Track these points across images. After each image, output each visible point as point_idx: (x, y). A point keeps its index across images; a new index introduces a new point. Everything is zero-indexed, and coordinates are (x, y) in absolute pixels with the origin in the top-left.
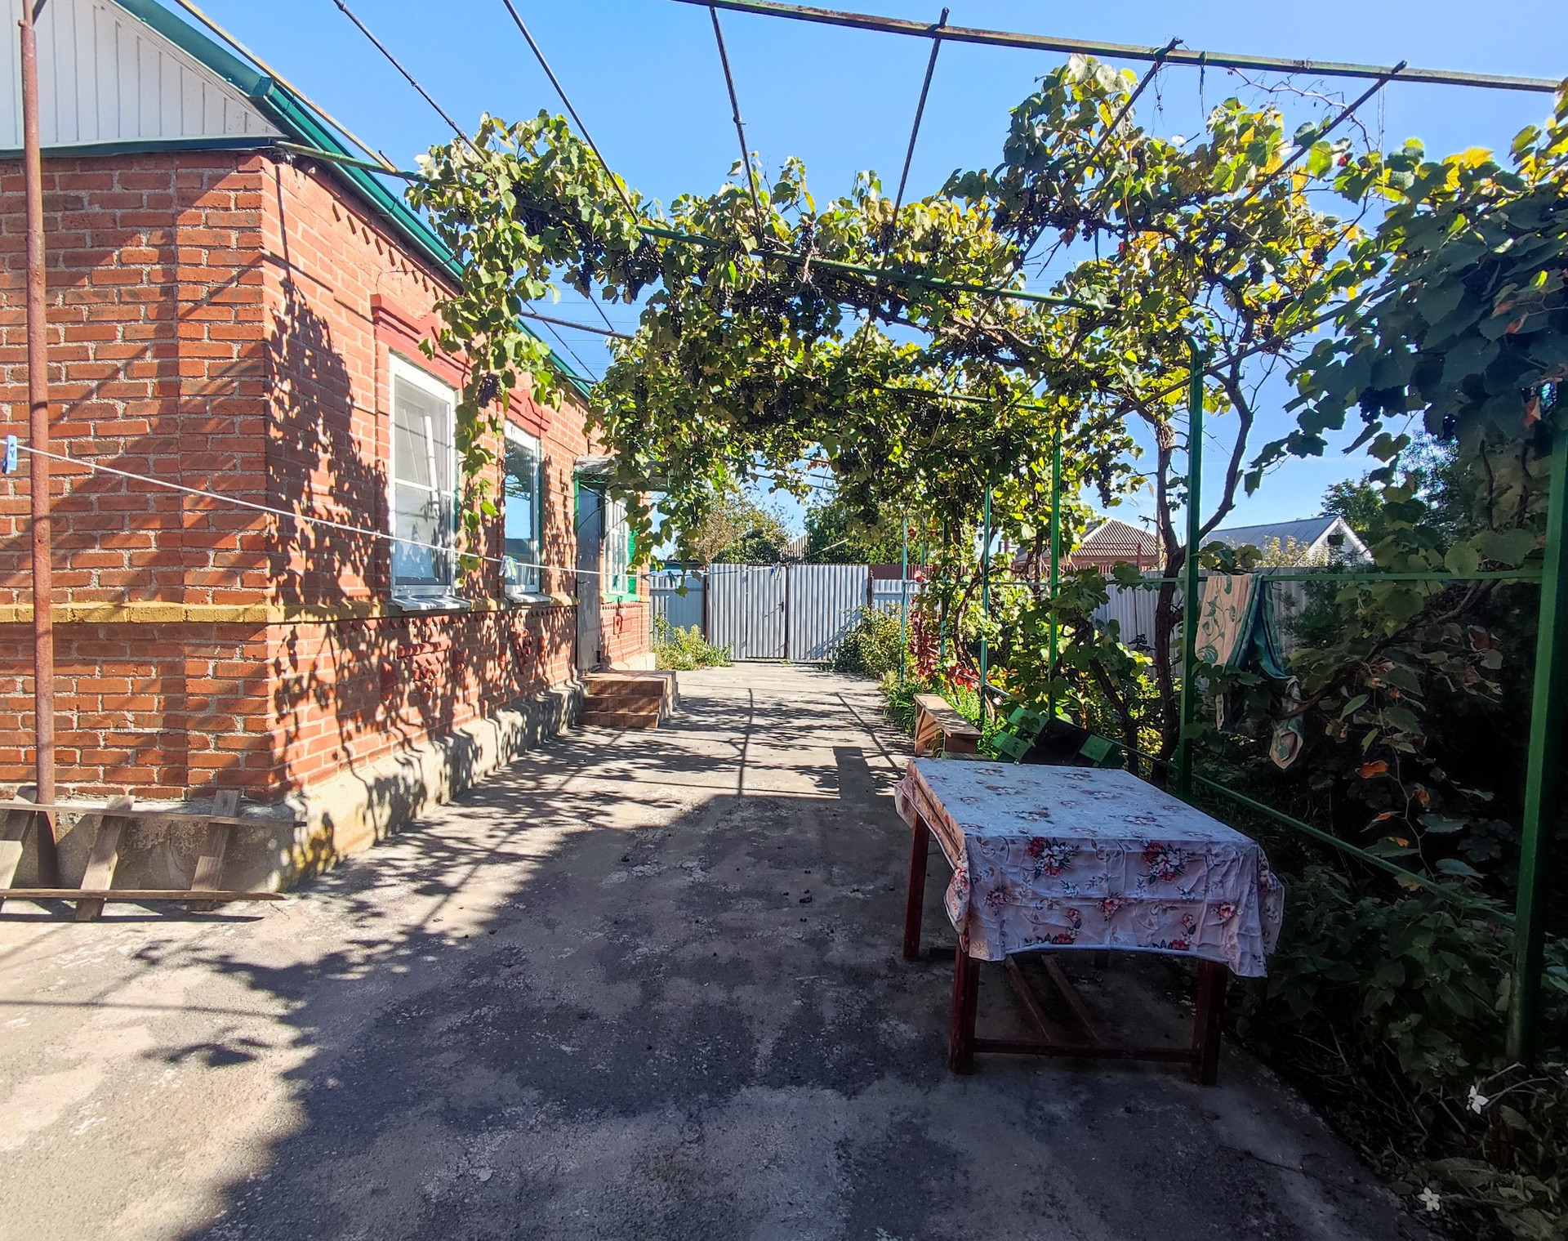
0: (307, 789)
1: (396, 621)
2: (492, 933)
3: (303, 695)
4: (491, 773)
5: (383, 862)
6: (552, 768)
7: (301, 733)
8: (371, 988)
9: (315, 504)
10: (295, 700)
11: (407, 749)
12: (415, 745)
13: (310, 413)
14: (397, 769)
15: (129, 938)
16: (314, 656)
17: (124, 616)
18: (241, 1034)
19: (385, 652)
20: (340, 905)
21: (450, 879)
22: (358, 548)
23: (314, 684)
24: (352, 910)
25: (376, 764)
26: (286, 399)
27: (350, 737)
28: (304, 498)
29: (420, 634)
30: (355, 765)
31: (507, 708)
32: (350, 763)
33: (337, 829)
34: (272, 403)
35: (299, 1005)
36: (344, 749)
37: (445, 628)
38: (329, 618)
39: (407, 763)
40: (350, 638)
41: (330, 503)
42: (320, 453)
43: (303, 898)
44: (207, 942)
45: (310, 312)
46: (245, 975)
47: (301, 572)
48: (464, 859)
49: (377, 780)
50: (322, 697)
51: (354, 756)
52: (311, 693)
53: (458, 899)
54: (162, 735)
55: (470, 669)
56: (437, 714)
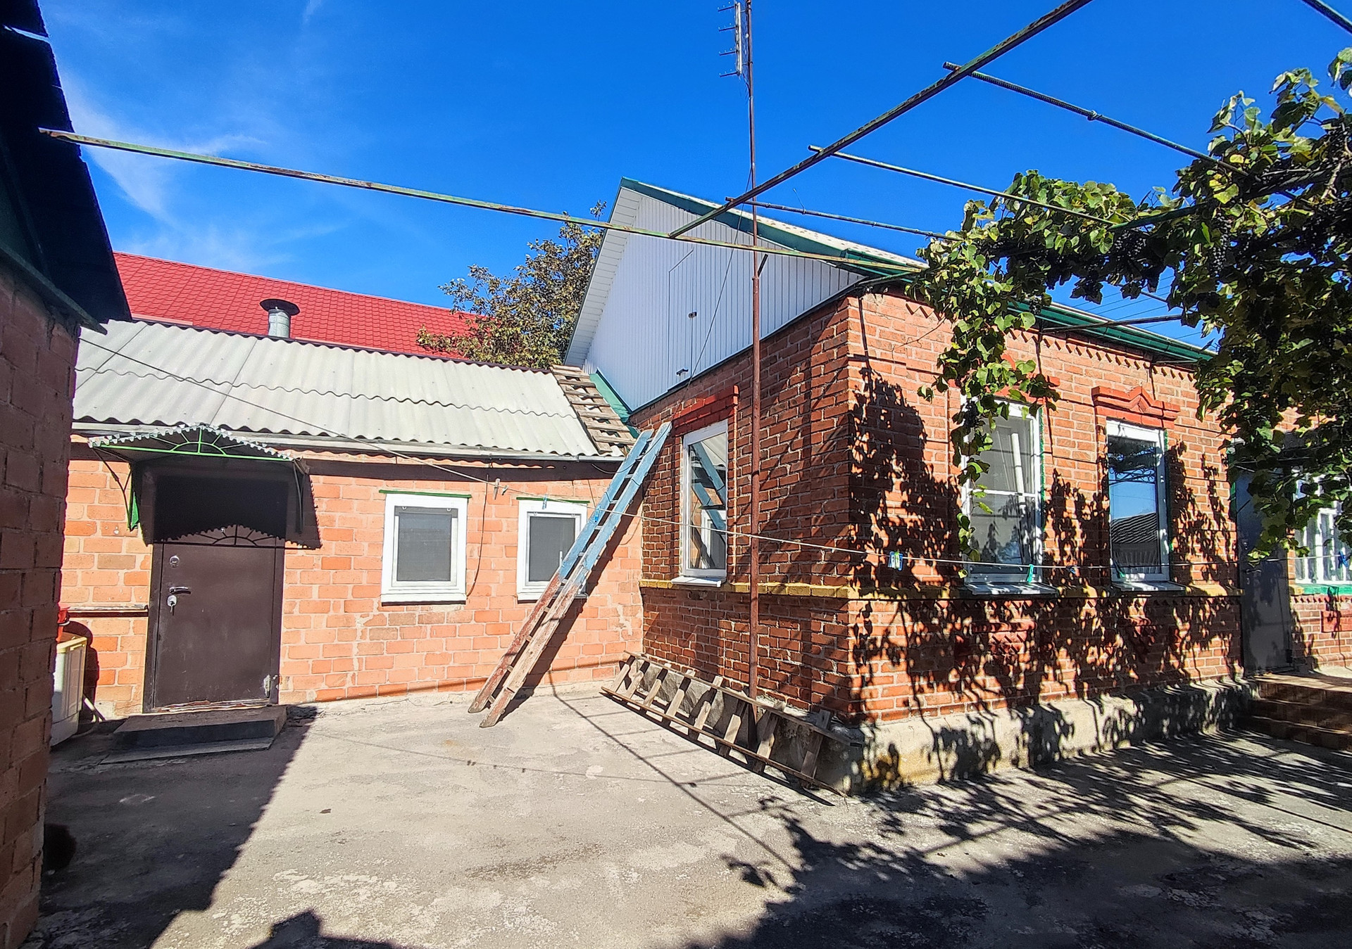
0: (879, 721)
1: (967, 603)
2: (975, 883)
3: (877, 652)
4: (1088, 752)
5: (935, 797)
6: (1162, 765)
7: (875, 680)
8: (856, 879)
9: (889, 515)
10: (870, 655)
11: (982, 711)
12: (991, 708)
13: (887, 452)
14: (966, 724)
15: (767, 790)
16: (887, 625)
17: (786, 591)
18: (770, 869)
19: (958, 626)
20: (881, 815)
21: (974, 828)
22: (931, 545)
23: (886, 645)
24: (887, 823)
25: (947, 717)
26: (865, 446)
27: (921, 690)
28: (879, 511)
29: (998, 613)
30: (926, 714)
31: (1115, 693)
32: (921, 711)
33: (903, 760)
34: (854, 451)
35: (809, 868)
36: (916, 699)
37: (1027, 611)
38: (899, 598)
39: (979, 722)
40: (922, 613)
41: (903, 513)
42: (894, 480)
43: (864, 802)
44: (795, 808)
45: (885, 383)
46: (797, 836)
47: (876, 564)
48: (1000, 818)
49: (944, 729)
50: (894, 655)
51: (925, 706)
52: (884, 651)
53: (969, 846)
54: (802, 667)
55: (1063, 651)
56: (1020, 686)
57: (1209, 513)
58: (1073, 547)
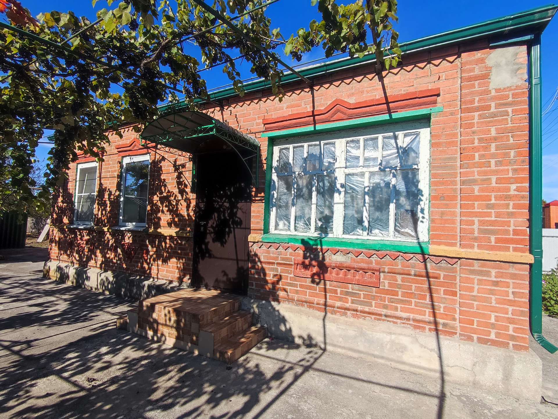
3: (53, 242)
4: (94, 290)
7: (52, 249)
9: (58, 204)
11: (72, 264)
19: (70, 237)
22: (68, 212)
23: (55, 240)
25: (62, 264)
27: (62, 254)
29: (80, 234)
30: (59, 261)
36: (59, 257)
38: (59, 227)
40: (63, 232)
42: (60, 194)
49: (60, 266)
50: (56, 243)
51: (61, 259)
55: (98, 251)
56: (85, 260)
57: (176, 191)
58: (106, 212)
